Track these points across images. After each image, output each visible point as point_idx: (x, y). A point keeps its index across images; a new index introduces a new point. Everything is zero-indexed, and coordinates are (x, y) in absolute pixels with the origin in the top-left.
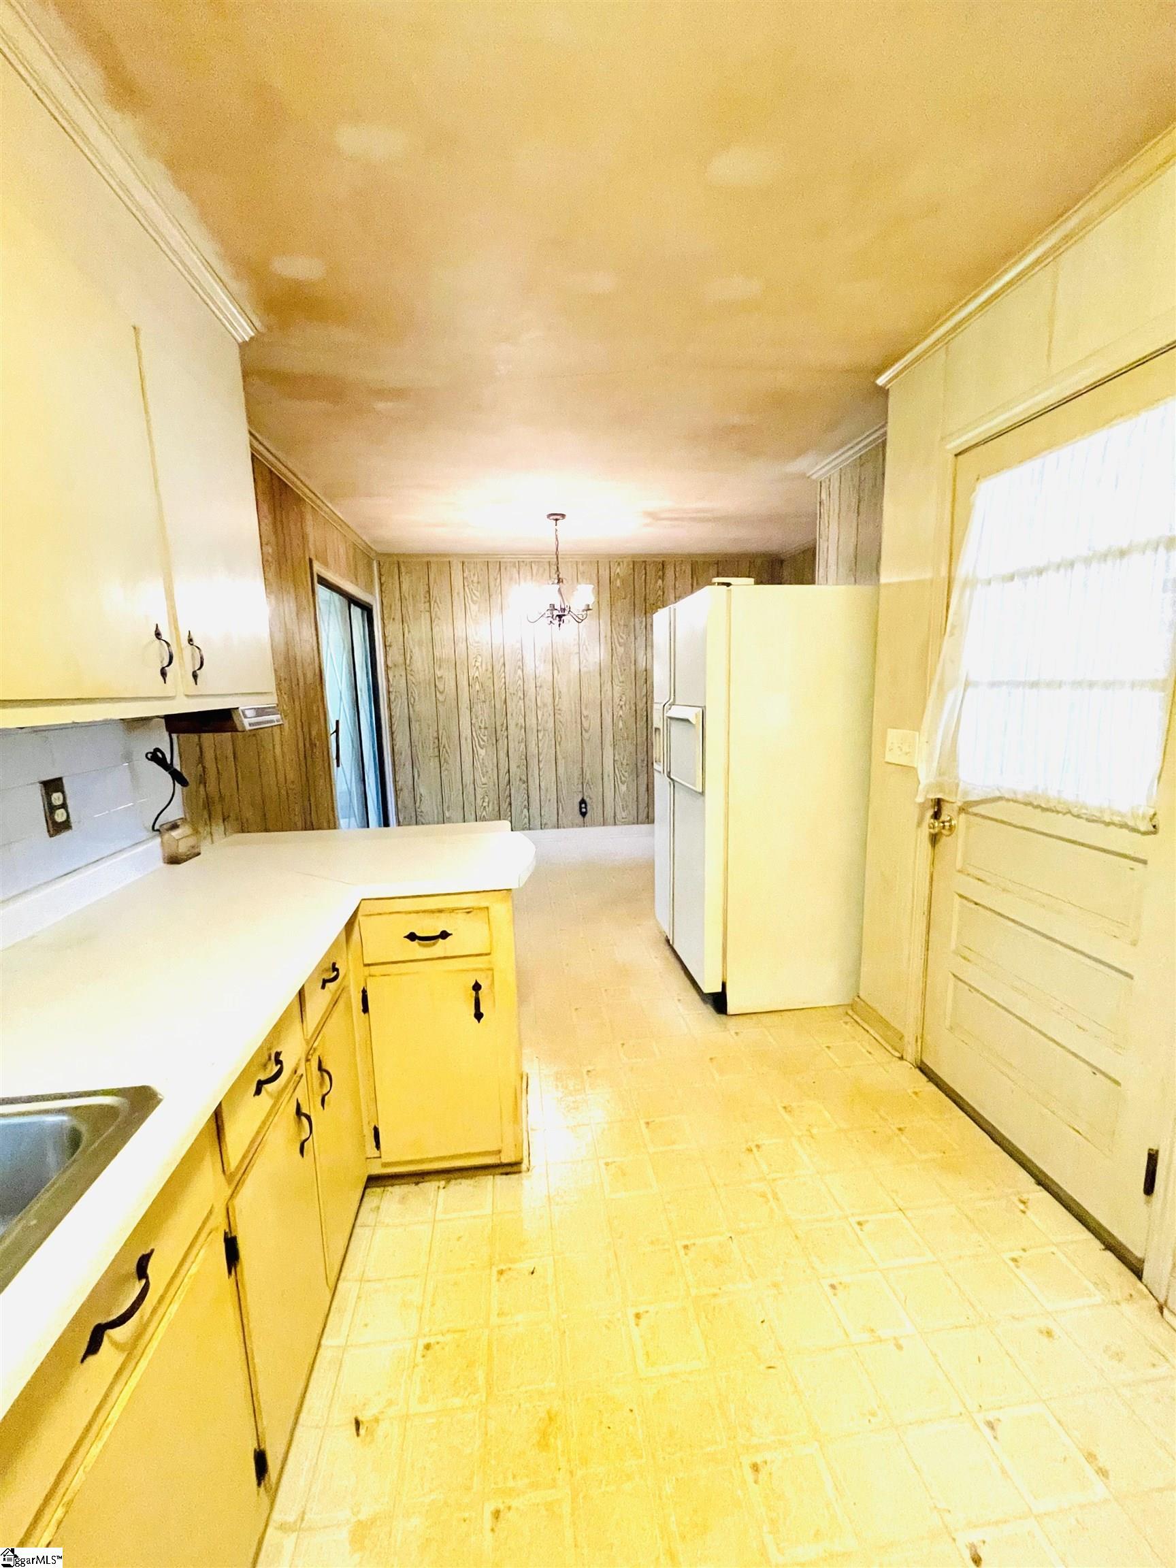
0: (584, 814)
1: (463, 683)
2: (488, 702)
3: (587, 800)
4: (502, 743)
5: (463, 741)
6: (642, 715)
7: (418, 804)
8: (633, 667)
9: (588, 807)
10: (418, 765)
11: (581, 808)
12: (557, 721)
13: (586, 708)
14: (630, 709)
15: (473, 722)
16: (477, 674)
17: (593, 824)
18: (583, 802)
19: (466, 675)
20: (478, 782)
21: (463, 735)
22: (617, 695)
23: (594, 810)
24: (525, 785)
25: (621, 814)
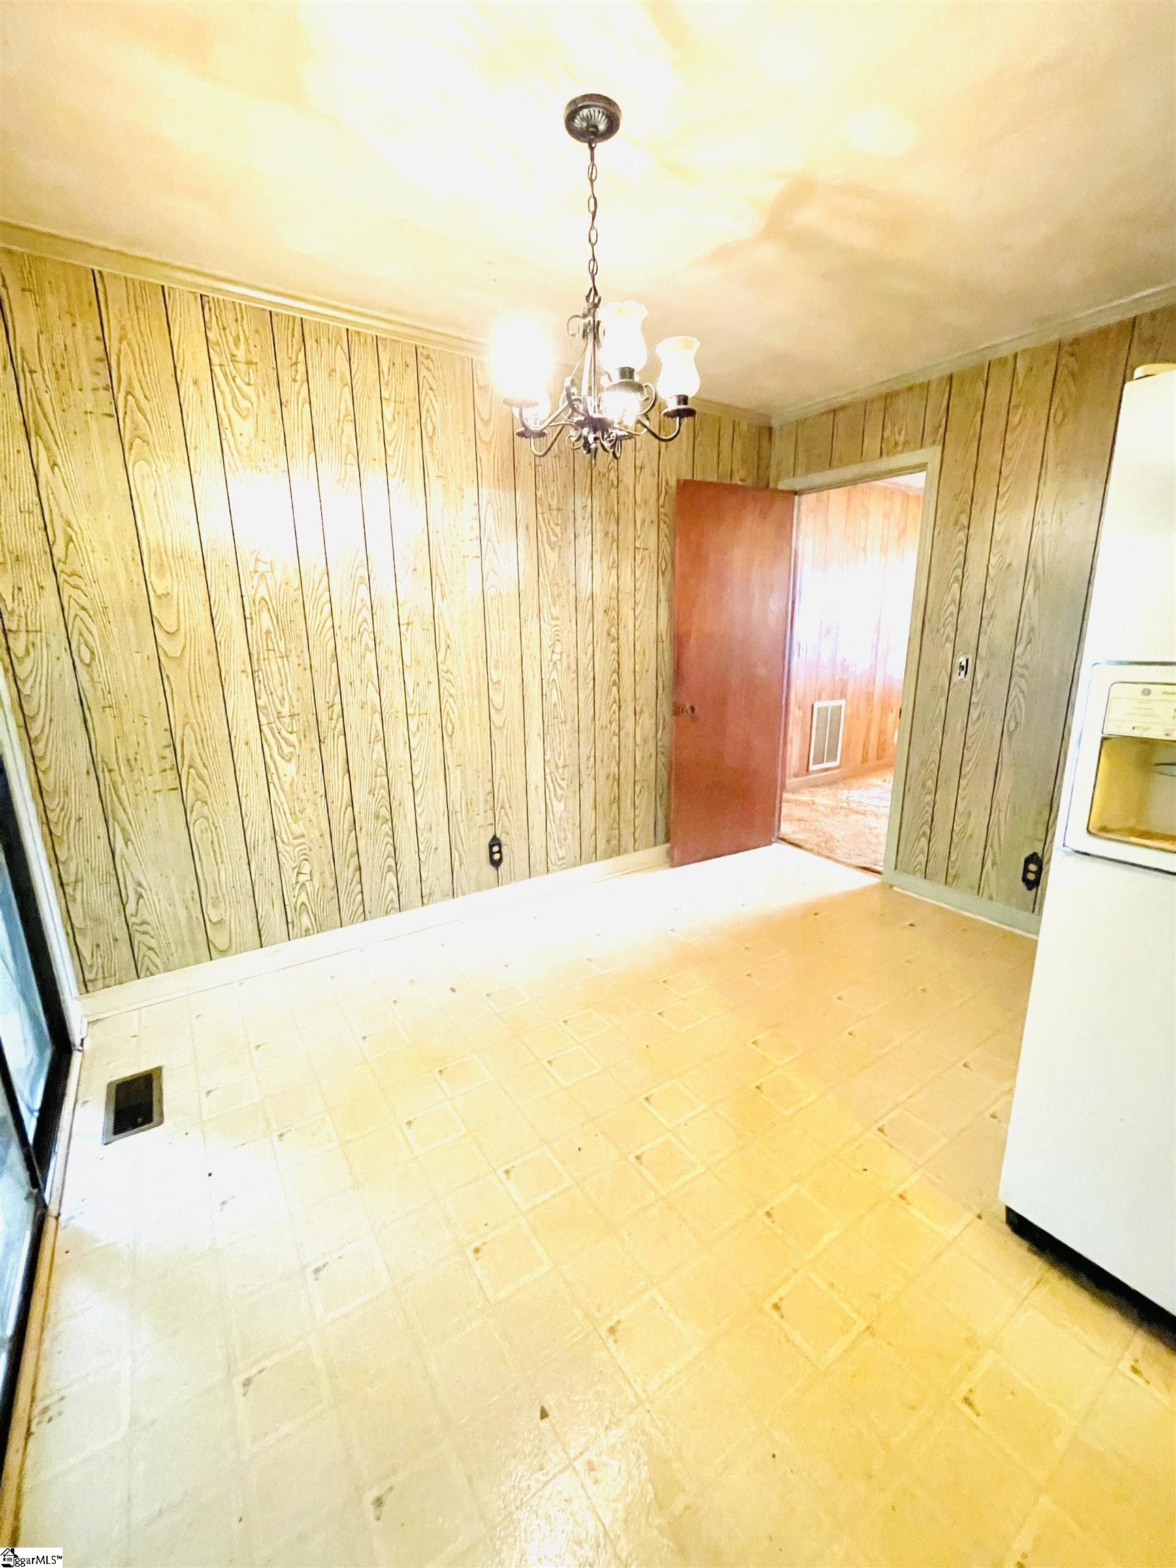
0: (496, 864)
1: (230, 613)
2: (293, 658)
3: (503, 839)
4: (333, 748)
5: (240, 749)
6: (586, 678)
7: (130, 908)
8: (573, 592)
9: (504, 849)
10: (121, 815)
11: (492, 854)
12: (444, 694)
13: (496, 667)
14: (569, 668)
15: (260, 702)
16: (262, 592)
17: (512, 878)
18: (495, 841)
19: (235, 591)
20: (284, 834)
21: (240, 736)
22: (546, 642)
23: (513, 851)
24: (387, 827)
25: (557, 851)
